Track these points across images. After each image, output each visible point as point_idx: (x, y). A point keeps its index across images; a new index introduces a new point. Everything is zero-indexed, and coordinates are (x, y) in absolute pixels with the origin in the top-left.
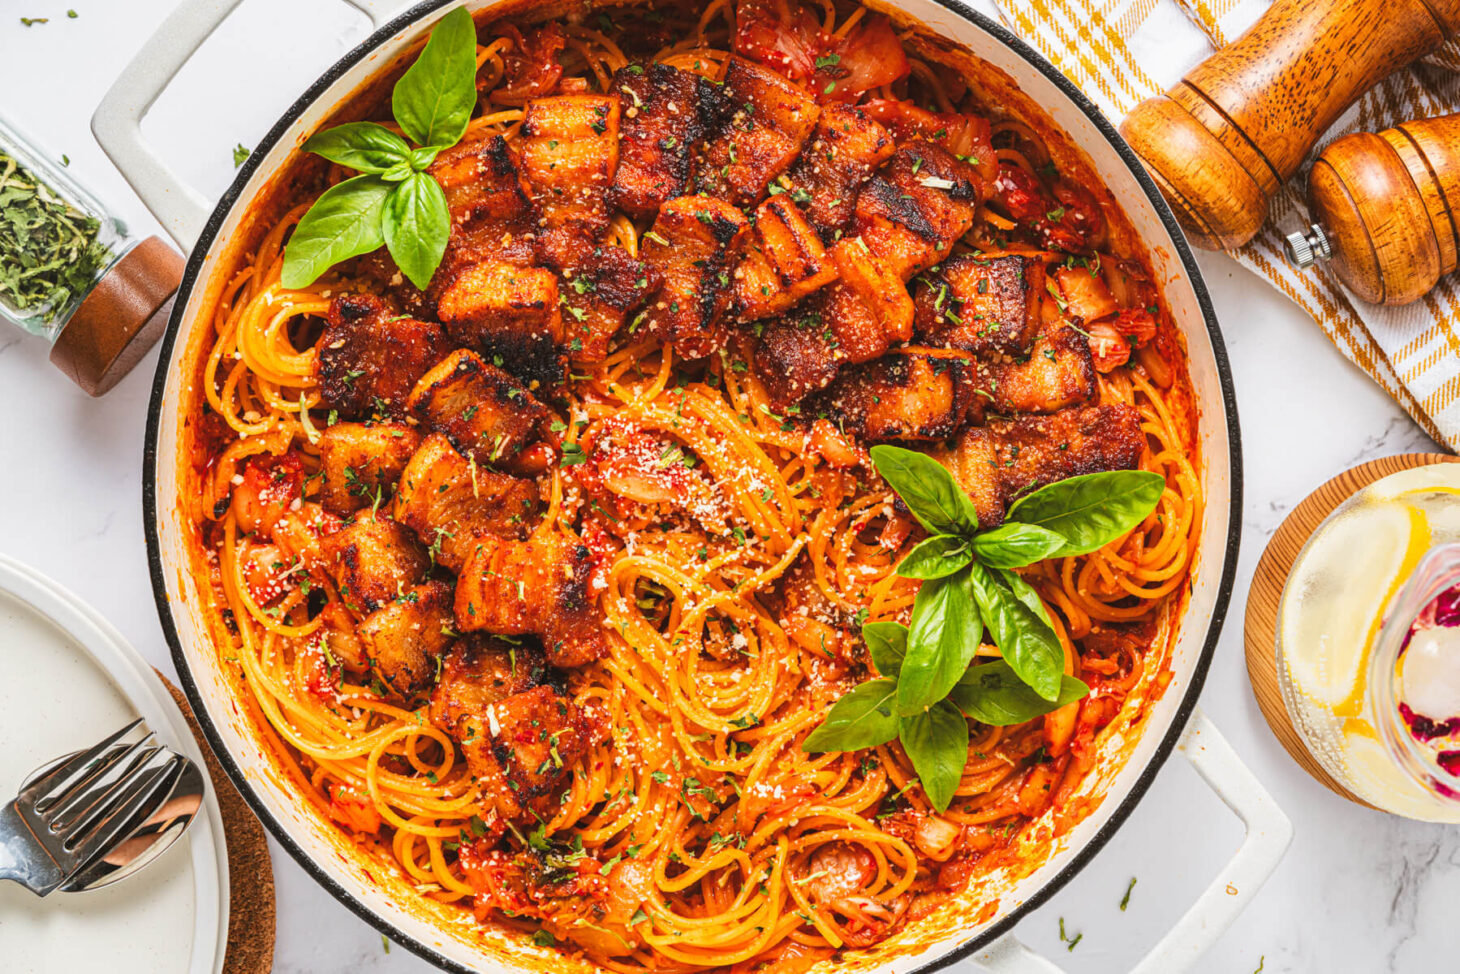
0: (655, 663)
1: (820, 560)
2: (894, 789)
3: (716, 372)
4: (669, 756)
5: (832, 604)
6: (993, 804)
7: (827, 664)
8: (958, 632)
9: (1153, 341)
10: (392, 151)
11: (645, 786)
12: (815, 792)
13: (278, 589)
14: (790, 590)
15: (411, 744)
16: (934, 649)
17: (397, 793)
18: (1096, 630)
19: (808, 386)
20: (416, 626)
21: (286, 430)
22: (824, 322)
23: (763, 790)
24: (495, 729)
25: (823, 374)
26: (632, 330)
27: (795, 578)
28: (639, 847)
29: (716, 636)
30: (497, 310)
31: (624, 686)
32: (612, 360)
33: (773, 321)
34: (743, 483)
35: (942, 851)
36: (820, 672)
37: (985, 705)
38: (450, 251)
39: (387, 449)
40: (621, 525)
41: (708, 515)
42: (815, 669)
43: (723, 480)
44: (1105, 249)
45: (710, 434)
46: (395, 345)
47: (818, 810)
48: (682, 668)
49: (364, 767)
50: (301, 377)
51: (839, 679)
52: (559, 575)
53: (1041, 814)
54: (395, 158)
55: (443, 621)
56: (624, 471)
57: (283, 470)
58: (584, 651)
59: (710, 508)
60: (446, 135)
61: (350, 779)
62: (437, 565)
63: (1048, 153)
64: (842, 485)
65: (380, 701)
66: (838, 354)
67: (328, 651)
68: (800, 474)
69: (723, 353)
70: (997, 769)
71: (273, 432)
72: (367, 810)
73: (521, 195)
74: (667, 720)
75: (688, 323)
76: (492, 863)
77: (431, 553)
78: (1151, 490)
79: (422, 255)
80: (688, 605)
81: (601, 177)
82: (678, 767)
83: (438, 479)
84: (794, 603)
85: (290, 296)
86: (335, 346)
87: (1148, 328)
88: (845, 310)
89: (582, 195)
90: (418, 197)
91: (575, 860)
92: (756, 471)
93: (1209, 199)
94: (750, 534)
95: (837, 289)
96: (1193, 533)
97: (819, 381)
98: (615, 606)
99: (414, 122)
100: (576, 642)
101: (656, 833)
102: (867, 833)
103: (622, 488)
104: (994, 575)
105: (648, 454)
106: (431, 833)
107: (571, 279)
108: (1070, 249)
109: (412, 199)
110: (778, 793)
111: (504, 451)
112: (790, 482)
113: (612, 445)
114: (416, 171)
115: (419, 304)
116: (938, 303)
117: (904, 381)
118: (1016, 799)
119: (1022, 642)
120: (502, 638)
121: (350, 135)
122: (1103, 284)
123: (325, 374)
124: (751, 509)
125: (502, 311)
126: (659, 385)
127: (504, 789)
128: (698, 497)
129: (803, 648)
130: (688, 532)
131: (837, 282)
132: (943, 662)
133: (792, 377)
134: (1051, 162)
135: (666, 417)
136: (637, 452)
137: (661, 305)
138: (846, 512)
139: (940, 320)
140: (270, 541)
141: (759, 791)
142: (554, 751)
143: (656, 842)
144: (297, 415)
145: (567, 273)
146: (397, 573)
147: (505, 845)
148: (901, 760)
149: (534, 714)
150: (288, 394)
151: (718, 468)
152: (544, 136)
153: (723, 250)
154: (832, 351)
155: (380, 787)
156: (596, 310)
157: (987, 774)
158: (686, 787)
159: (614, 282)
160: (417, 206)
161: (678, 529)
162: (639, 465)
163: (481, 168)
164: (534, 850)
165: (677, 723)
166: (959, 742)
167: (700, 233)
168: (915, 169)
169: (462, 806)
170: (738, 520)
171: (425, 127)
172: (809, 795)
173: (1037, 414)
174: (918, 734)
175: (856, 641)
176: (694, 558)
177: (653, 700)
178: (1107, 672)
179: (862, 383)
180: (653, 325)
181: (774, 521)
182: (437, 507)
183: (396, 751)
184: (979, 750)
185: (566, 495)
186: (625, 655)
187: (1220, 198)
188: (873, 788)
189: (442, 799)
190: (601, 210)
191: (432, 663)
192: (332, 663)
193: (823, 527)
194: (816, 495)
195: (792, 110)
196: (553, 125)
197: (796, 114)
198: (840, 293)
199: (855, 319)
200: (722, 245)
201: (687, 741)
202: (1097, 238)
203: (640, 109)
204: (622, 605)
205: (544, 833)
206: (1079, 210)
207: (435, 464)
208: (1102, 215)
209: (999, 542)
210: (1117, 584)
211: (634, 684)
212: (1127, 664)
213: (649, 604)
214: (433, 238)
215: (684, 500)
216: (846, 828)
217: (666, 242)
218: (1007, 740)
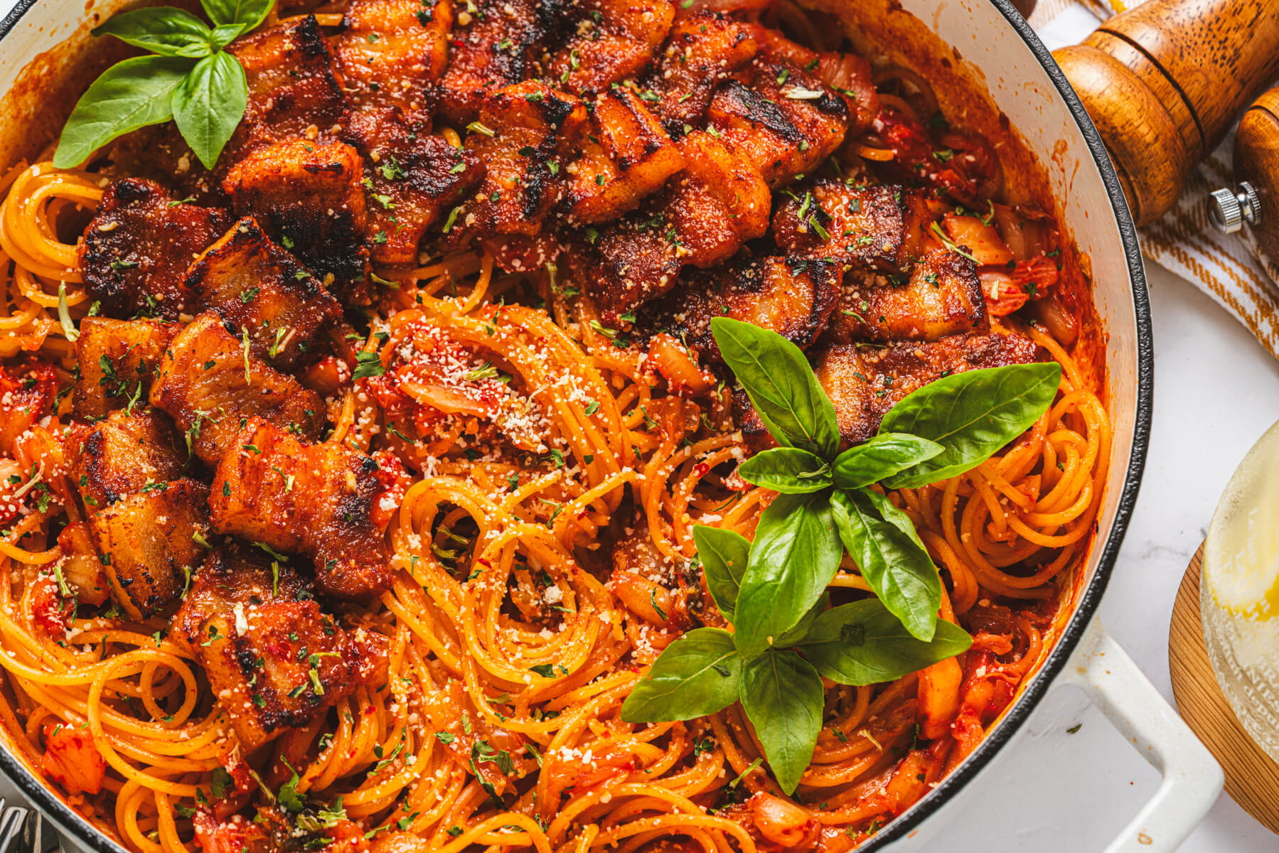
0: (449, 608)
1: (653, 505)
2: (731, 772)
3: (544, 295)
4: (458, 716)
5: (666, 560)
6: (854, 802)
7: (658, 630)
8: (812, 558)
9: (1053, 288)
10: (192, 32)
11: (427, 746)
12: (634, 766)
13: (12, 508)
14: (620, 553)
15: (146, 679)
16: (780, 563)
17: (125, 736)
18: (984, 603)
19: (645, 286)
20: (162, 520)
21: (43, 327)
22: (666, 221)
23: (568, 754)
24: (242, 626)
25: (662, 272)
26: (446, 230)
27: (625, 538)
28: (414, 816)
29: (526, 588)
30: (289, 176)
31: (410, 629)
32: (425, 273)
33: (609, 224)
34: (563, 392)
35: (787, 832)
36: (648, 636)
37: (845, 665)
38: (244, 127)
39: (151, 337)
40: (419, 444)
41: (521, 430)
42: (643, 635)
43: (540, 389)
44: (1000, 200)
45: (529, 341)
46: (174, 230)
47: (635, 788)
48: (480, 614)
49: (86, 701)
50: (64, 267)
52: (339, 484)
54: (193, 38)
55: (196, 525)
56: (426, 378)
57: (34, 376)
58: (363, 576)
59: (524, 424)
60: (253, 15)
61: (69, 716)
62: (194, 455)
63: (936, 101)
64: (684, 414)
65: (116, 628)
66: (681, 251)
67: (62, 581)
68: (634, 404)
69: (551, 268)
70: (862, 756)
71: (25, 331)
72: (85, 750)
73: (332, 84)
74: (459, 677)
75: (510, 214)
76: (232, 827)
77: (188, 437)
78: (1045, 387)
79: (212, 127)
80: (492, 534)
81: (423, 68)
82: (468, 730)
83: (203, 352)
84: (623, 563)
86: (105, 228)
87: (1049, 274)
88: (692, 204)
89: (401, 88)
90: (214, 69)
91: (332, 820)
92: (580, 379)
93: (1117, 121)
94: (570, 461)
95: (684, 182)
96: (1100, 471)
97: (658, 281)
98: (406, 542)
100: (353, 562)
101: (436, 804)
102: (696, 820)
103: (421, 392)
104: (860, 502)
105: (456, 364)
106: (162, 788)
107: (380, 163)
108: (960, 198)
109: (208, 73)
110: (587, 758)
111: (287, 347)
112: (624, 413)
113: (415, 349)
114: (215, 51)
115: (205, 189)
116: (800, 213)
117: (758, 287)
118: (883, 792)
119: (890, 575)
120: (265, 547)
121: (147, 21)
122: (998, 235)
123: (90, 261)
124: (571, 420)
125: (296, 180)
126: (476, 296)
127: (247, 705)
128: (511, 410)
129: (630, 611)
130: (499, 461)
131: (684, 173)
132: (790, 581)
133: (626, 276)
134: (939, 113)
135: (479, 325)
136: (443, 360)
137: (481, 197)
138: (687, 451)
139: (803, 229)
140: (10, 457)
141: (565, 757)
142: (313, 673)
143: (435, 814)
144: (56, 311)
145: (375, 154)
146: (147, 468)
147: (248, 806)
148: (741, 738)
149: (293, 625)
150: (49, 287)
151: (535, 377)
153: (554, 133)
154: (675, 250)
155: (105, 727)
156: (406, 198)
157: (848, 762)
158: (476, 752)
159: (428, 167)
160: (212, 76)
161: (486, 458)
162: (444, 376)
163: (288, 45)
164: (283, 809)
165: (471, 677)
166: (813, 708)
167: (530, 120)
168: (780, 81)
169: (199, 750)
170: (557, 441)
172: (627, 767)
173: (914, 339)
174: (763, 695)
175: (692, 590)
176: (503, 489)
177: (444, 649)
178: (997, 651)
179: (709, 293)
180: (471, 219)
181: (599, 440)
182: (199, 387)
183: (128, 689)
184: (838, 729)
185: (357, 415)
186: (413, 598)
187: (1129, 123)
188: (707, 772)
190: (422, 106)
191: (178, 576)
192: (66, 592)
193: (658, 467)
194: (652, 426)
195: (643, 12)
196: (374, 19)
197: (647, 15)
198: (687, 187)
199: (702, 211)
200: (554, 126)
201: (480, 699)
202: (991, 186)
203: (473, 15)
204: (415, 541)
205: (297, 785)
206: (969, 153)
207: (201, 335)
208: (996, 159)
210: (1008, 528)
211: (424, 629)
212: (1022, 645)
213: (450, 554)
214: (226, 110)
215: (494, 413)
216: (672, 812)
217: (490, 132)
218: (874, 718)
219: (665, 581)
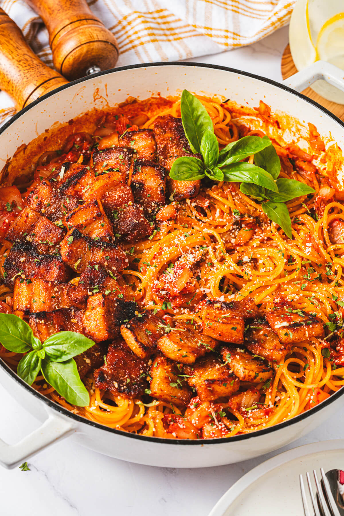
4: (295, 285)
7: (255, 233)
9: (129, 119)
10: (32, 357)
11: (307, 293)
13: (222, 427)
15: (292, 374)
19: (142, 215)
21: (153, 412)
24: (286, 324)
25: (138, 209)
26: (116, 278)
28: (333, 296)
29: (244, 267)
30: (104, 314)
33: (115, 229)
34: (181, 242)
36: (259, 235)
39: (163, 368)
41: (194, 258)
42: (257, 237)
43: (180, 249)
46: (117, 363)
47: (316, 235)
49: (303, 390)
50: (129, 405)
51: (261, 229)
52: (219, 308)
53: (315, 166)
54: (35, 356)
55: (239, 350)
56: (175, 285)
57: (170, 419)
59: (192, 256)
60: (28, 334)
61: (308, 399)
62: (216, 348)
63: (51, 151)
64: (183, 215)
66: (130, 203)
67: (250, 409)
71: (154, 418)
73: (55, 312)
74: (279, 285)
75: (114, 253)
76: (342, 349)
79: (79, 342)
80: (232, 268)
81: (50, 283)
82: (299, 282)
83: (177, 341)
84: (230, 244)
85: (92, 402)
86: (116, 386)
87: (124, 120)
88: (112, 199)
89: (57, 292)
90: (53, 344)
92: (177, 237)
95: (104, 201)
97: (141, 211)
98: (231, 299)
99: (20, 348)
101: (326, 290)
102: (324, 220)
103: (181, 285)
105: (168, 277)
106: (329, 373)
107: (93, 292)
109: (54, 347)
110: (309, 245)
113: (163, 290)
114: (41, 348)
115: (99, 353)
117: (142, 184)
118: (309, 173)
120: (245, 330)
122: (106, 137)
123: (129, 391)
126: (139, 275)
127: (311, 327)
128: (187, 259)
133: (138, 220)
135: (152, 270)
136: (167, 281)
137: (106, 264)
138: (194, 218)
140: (201, 429)
141: (308, 251)
142: (294, 311)
144: (147, 409)
145: (90, 293)
146: (217, 367)
149: (278, 316)
150: (136, 409)
151: (175, 251)
152: (30, 303)
156: (106, 286)
158: (307, 279)
160: (56, 344)
161: (199, 274)
163: (42, 322)
164: (336, 331)
165: (281, 280)
166: (287, 183)
168: (56, 180)
169: (318, 354)
170: (197, 248)
171: (24, 344)
172: (310, 235)
173: (156, 147)
176: (212, 269)
179: (142, 201)
180: (114, 268)
182: (189, 344)
185: (184, 313)
188: (306, 219)
189: (315, 363)
190: (64, 286)
191: (256, 359)
192: (256, 406)
195: (28, 217)
196: (26, 300)
197: (30, 215)
199: (117, 195)
200: (82, 235)
201: (288, 278)
203: (22, 274)
206: (76, 139)
207: (171, 340)
209: (208, 152)
214: (71, 337)
215: (188, 265)
216: (322, 226)
217: (80, 260)
218: (286, 172)
219: (238, 230)
